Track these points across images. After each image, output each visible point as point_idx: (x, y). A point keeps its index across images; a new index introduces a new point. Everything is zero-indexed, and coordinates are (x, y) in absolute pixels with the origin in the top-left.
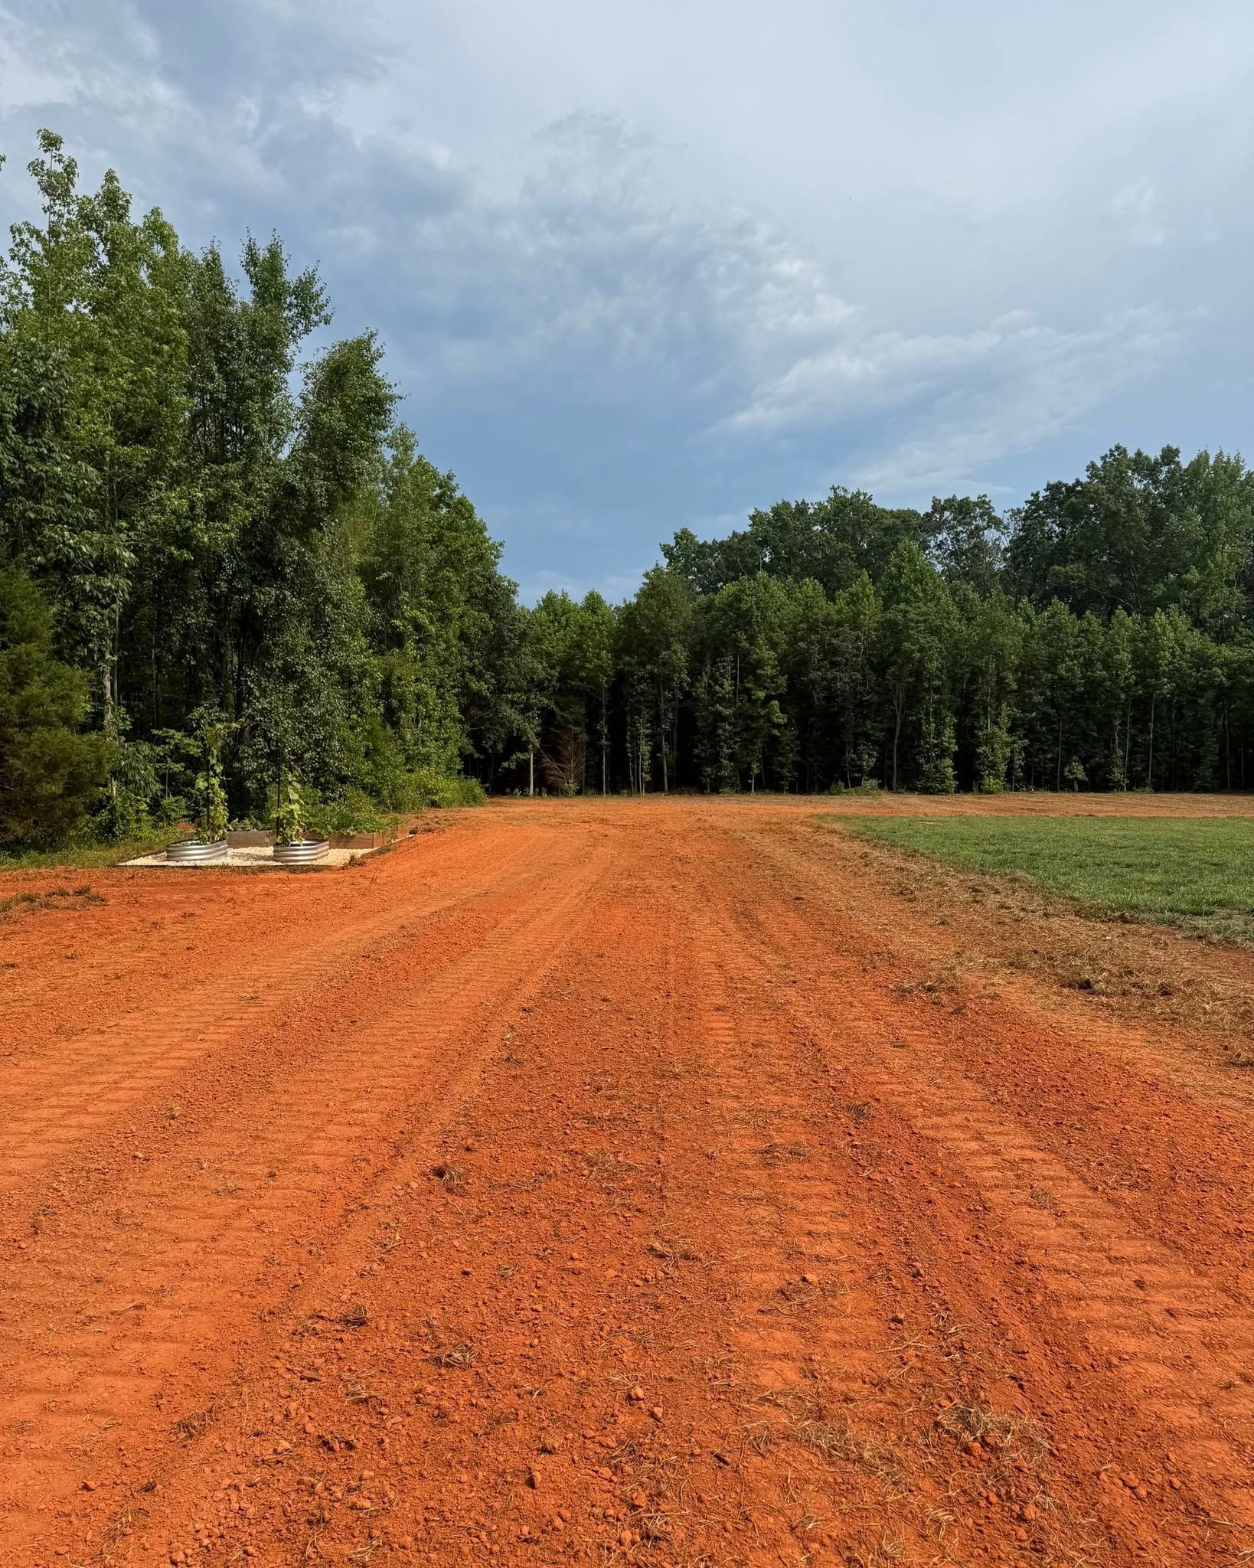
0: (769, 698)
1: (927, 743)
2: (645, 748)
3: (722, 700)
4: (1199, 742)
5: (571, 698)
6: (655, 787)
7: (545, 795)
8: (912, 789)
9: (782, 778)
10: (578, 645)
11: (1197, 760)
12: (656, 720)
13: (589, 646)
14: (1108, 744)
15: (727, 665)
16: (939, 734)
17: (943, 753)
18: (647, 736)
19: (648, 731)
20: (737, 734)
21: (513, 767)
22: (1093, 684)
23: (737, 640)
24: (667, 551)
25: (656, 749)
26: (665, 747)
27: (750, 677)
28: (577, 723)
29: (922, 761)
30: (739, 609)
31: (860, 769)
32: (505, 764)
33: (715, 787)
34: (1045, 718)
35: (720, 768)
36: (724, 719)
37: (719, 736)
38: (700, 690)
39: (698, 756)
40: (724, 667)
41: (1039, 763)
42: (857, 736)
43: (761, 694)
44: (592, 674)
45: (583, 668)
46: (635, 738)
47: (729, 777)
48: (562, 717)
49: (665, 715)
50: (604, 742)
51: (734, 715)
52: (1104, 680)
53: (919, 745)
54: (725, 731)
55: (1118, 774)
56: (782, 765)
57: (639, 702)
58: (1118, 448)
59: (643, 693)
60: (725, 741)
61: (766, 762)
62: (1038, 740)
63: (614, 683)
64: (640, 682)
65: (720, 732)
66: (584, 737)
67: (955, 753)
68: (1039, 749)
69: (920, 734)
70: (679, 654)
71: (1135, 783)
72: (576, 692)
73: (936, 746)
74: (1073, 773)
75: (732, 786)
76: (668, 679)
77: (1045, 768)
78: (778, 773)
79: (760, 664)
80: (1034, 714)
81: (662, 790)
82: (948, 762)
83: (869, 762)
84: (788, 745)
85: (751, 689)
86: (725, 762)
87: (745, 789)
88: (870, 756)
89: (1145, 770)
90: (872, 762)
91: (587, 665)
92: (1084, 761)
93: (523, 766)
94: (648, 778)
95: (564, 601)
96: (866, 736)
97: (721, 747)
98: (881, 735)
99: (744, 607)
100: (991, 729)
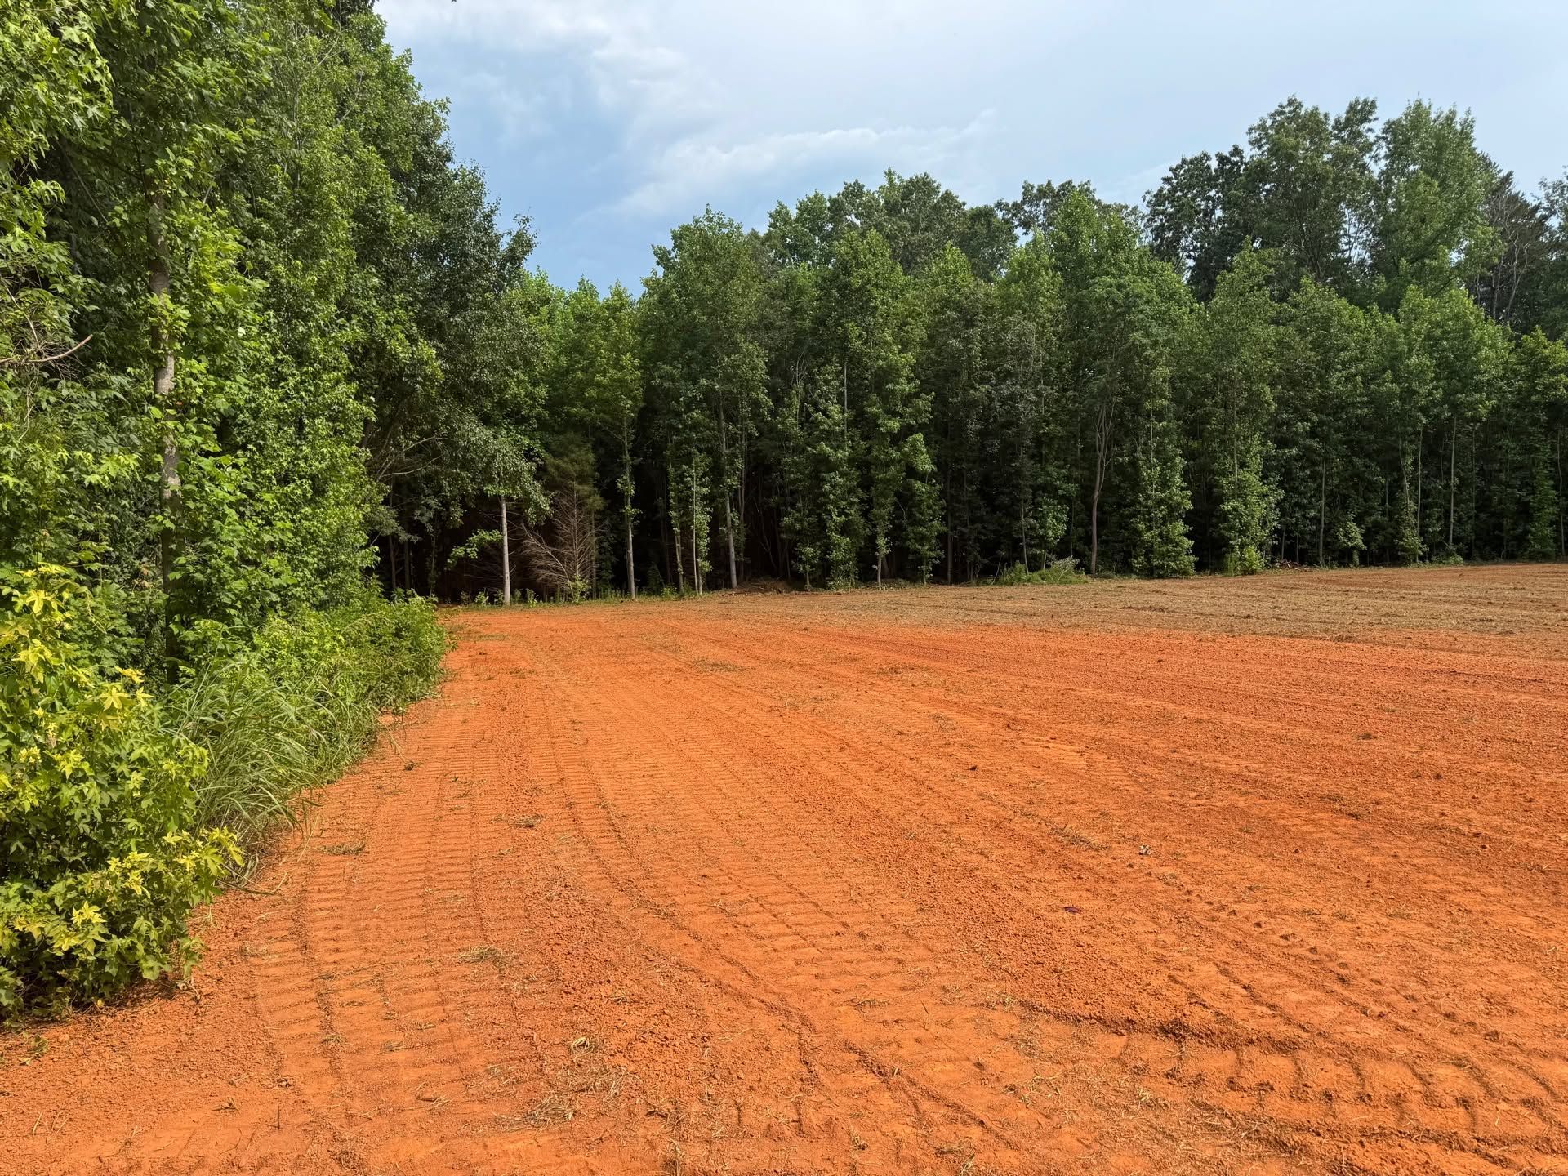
0: (907, 431)
1: (1148, 498)
2: (701, 519)
3: (828, 436)
4: (1529, 485)
5: (571, 434)
6: (716, 582)
7: (533, 603)
8: (1126, 570)
9: (920, 561)
10: (576, 348)
11: (1525, 512)
12: (716, 473)
13: (598, 347)
14: (1393, 493)
15: (831, 377)
16: (1165, 484)
17: (1173, 512)
18: (704, 498)
19: (704, 490)
20: (851, 491)
21: (473, 555)
22: (1377, 402)
23: (845, 338)
24: (663, 257)
25: (716, 521)
26: (731, 515)
27: (874, 397)
28: (582, 479)
29: (1141, 526)
30: (847, 286)
31: (1042, 541)
32: (459, 551)
33: (822, 577)
34: (1308, 456)
35: (827, 549)
36: (832, 467)
37: (825, 495)
38: (790, 421)
39: (790, 529)
40: (827, 382)
41: (1296, 524)
42: (1036, 489)
43: (895, 424)
44: (607, 394)
45: (590, 383)
46: (685, 502)
47: (844, 562)
48: (557, 468)
49: (732, 463)
50: (630, 509)
51: (850, 461)
52: (1391, 395)
53: (1135, 502)
54: (834, 486)
55: (1412, 539)
56: (922, 539)
57: (688, 441)
58: (1291, 102)
59: (695, 426)
60: (835, 504)
61: (896, 534)
62: (1295, 490)
63: (643, 410)
64: (689, 409)
65: (827, 487)
66: (597, 502)
67: (1189, 512)
68: (1297, 504)
69: (1136, 484)
70: (753, 358)
71: (1435, 552)
72: (580, 425)
73: (1160, 502)
74: (1351, 539)
75: (847, 575)
76: (733, 401)
77: (1302, 533)
78: (916, 552)
79: (888, 374)
80: (1294, 451)
81: (728, 585)
82: (1180, 527)
83: (1056, 529)
84: (929, 507)
85: (876, 416)
86: (834, 536)
87: (866, 577)
88: (1059, 520)
89: (1445, 531)
90: (1061, 529)
91: (599, 378)
92: (1359, 520)
93: (491, 553)
94: (707, 566)
95: (540, 286)
96: (1048, 489)
97: (829, 513)
98: (1072, 488)
99: (856, 283)
100: (1239, 474)
